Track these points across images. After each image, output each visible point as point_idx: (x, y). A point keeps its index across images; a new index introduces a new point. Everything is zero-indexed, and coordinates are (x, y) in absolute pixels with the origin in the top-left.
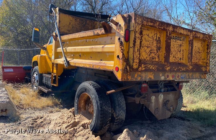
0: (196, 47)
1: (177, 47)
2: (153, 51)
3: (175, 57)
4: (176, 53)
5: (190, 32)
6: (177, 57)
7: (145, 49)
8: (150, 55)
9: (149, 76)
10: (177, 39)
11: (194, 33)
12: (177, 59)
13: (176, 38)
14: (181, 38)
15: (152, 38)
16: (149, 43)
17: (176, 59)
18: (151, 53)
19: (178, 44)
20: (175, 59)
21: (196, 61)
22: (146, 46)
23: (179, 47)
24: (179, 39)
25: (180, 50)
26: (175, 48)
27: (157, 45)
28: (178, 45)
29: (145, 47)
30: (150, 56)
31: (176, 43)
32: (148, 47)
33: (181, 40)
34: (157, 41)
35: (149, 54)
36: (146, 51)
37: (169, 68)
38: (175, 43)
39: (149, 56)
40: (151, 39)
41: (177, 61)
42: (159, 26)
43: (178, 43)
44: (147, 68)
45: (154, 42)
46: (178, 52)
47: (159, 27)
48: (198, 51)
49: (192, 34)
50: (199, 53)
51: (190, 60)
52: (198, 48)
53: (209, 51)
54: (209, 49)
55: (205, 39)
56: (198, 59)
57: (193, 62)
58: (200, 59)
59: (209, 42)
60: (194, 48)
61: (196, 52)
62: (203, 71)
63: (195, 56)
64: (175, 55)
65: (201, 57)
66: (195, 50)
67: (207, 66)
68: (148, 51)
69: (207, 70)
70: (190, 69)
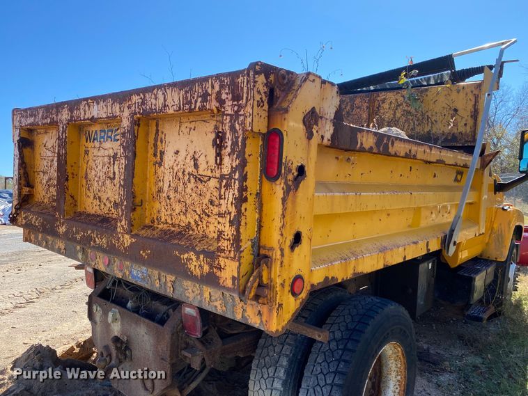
0: (177, 153)
1: (104, 165)
2: (52, 181)
3: (100, 198)
4: (100, 184)
5: (120, 103)
6: (104, 197)
7: (41, 177)
9: (58, 243)
10: (103, 137)
11: (136, 99)
12: (105, 204)
13: (103, 134)
15: (52, 149)
16: (46, 164)
17: (103, 206)
18: (48, 185)
19: (107, 153)
20: (99, 205)
21: (183, 217)
22: (42, 170)
23: (110, 163)
24: (110, 137)
25: (114, 173)
26: (97, 167)
28: (106, 159)
29: (40, 174)
30: (48, 195)
31: (102, 152)
32: (44, 173)
33: (116, 138)
35: (46, 188)
36: (42, 182)
38: (99, 154)
39: (47, 193)
40: (49, 154)
41: (106, 210)
42: (43, 119)
43: (106, 151)
46: (108, 182)
47: (44, 122)
48: (191, 169)
49: (129, 107)
50: (199, 179)
51: (122, 209)
52: (189, 158)
53: (232, 167)
54: (229, 155)
55: (198, 104)
56: (195, 211)
57: (169, 221)
58: (207, 211)
59: (227, 115)
60: (169, 159)
61: (180, 174)
62: (192, 273)
63: (172, 196)
64: (99, 191)
65: (211, 203)
66: (176, 169)
67: (223, 254)
68: (44, 181)
69: (218, 274)
70: (126, 246)
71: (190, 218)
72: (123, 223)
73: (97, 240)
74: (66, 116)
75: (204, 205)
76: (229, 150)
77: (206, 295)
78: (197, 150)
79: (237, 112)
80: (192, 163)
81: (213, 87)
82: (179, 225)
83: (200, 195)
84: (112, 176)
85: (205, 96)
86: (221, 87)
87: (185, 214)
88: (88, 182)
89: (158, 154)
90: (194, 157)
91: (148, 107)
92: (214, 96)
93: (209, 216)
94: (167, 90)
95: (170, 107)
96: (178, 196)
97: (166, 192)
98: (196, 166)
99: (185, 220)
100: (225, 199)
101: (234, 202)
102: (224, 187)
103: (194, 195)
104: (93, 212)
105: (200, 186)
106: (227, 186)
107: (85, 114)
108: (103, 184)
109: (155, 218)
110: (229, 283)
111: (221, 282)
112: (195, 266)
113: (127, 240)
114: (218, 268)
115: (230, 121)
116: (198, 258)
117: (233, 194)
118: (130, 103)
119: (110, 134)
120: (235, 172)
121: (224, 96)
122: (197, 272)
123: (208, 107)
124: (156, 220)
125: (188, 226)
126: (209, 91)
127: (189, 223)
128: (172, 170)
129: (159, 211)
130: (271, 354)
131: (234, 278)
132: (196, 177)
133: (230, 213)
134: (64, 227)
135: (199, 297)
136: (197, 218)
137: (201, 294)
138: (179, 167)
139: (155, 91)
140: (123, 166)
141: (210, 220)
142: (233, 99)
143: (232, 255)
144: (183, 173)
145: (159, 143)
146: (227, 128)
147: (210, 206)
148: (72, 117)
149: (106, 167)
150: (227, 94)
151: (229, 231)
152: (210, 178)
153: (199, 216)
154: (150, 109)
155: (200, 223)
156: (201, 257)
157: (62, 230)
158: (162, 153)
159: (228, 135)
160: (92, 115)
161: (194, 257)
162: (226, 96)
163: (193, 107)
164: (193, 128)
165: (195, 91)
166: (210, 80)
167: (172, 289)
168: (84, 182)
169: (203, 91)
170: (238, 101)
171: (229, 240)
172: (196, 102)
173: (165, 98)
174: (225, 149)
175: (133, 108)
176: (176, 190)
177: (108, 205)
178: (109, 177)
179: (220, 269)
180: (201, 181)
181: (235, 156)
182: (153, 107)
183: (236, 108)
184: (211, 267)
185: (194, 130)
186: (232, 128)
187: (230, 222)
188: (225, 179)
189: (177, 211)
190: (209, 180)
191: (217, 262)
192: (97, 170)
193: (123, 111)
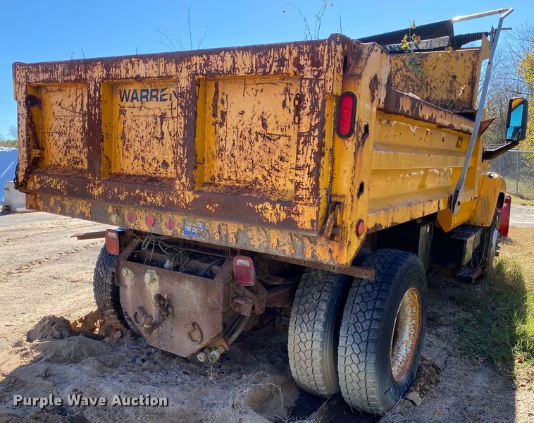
0: (242, 113)
1: (147, 125)
2: (73, 142)
3: (143, 159)
4: (144, 144)
5: (177, 63)
6: (149, 157)
7: (56, 139)
8: (68, 154)
9: (81, 207)
10: (146, 97)
11: (196, 59)
12: (150, 164)
13: (145, 94)
14: (163, 90)
15: (70, 108)
16: (63, 124)
17: (147, 166)
18: (67, 147)
19: (151, 113)
20: (143, 166)
21: (249, 173)
22: (57, 131)
23: (156, 123)
24: (156, 97)
25: (162, 133)
26: (138, 127)
27: (84, 125)
28: (151, 119)
29: (54, 134)
30: (68, 157)
31: (144, 112)
32: (60, 134)
33: (164, 98)
34: (84, 115)
35: (63, 150)
36: (58, 144)
37: (100, 190)
38: (141, 113)
39: (65, 155)
40: (68, 113)
41: (152, 170)
42: (64, 75)
43: (151, 111)
44: (45, 184)
45: (77, 119)
46: (155, 142)
47: (65, 79)
48: (260, 129)
49: (188, 68)
50: (268, 138)
51: (181, 167)
52: (256, 118)
53: (311, 125)
54: (308, 115)
55: (274, 68)
56: (264, 167)
57: (233, 177)
58: (276, 167)
59: (306, 79)
60: (232, 119)
61: (246, 134)
62: (267, 220)
63: (236, 153)
64: (142, 151)
65: (281, 159)
66: (240, 129)
67: (301, 202)
68: (61, 143)
69: (296, 218)
70: (187, 201)
71: (258, 174)
72: (184, 180)
73: (148, 198)
74: (100, 74)
75: (273, 162)
76: (307, 110)
77: (274, 241)
78: (266, 111)
79: (317, 77)
80: (260, 122)
81: (290, 53)
82: (245, 181)
83: (269, 152)
84: (159, 136)
85: (282, 62)
86: (300, 53)
87: (252, 170)
88: (127, 143)
89: (219, 114)
90: (262, 117)
91: (213, 69)
92: (291, 62)
93: (278, 171)
94: (237, 54)
95: (241, 70)
96: (244, 154)
97: (229, 150)
98: (264, 125)
99: (250, 176)
100: (303, 153)
101: (313, 156)
102: (303, 143)
103: (262, 152)
104: (133, 172)
105: (269, 144)
106: (305, 143)
107: (127, 72)
108: (148, 144)
109: (216, 175)
110: (308, 225)
111: (299, 225)
112: (271, 214)
113: (189, 196)
114: (296, 214)
115: (310, 85)
116: (273, 208)
117: (312, 150)
118: (189, 63)
119: (155, 93)
120: (314, 130)
121: (302, 62)
122: (274, 219)
123: (284, 71)
124: (216, 178)
125: (256, 181)
126: (287, 56)
127: (257, 178)
128: (236, 130)
129: (221, 169)
130: (310, 301)
131: (312, 221)
132: (265, 136)
133: (309, 166)
134: (100, 188)
135: (265, 244)
136: (266, 173)
137: (268, 241)
138: (244, 126)
139: (222, 54)
140: (183, 126)
141: (279, 174)
142: (313, 65)
143: (311, 201)
144: (250, 132)
145: (219, 104)
146: (306, 90)
147: (280, 162)
148: (108, 75)
149: (151, 126)
150: (306, 60)
151: (307, 181)
152: (280, 136)
153: (268, 171)
154: (217, 70)
155: (268, 177)
156: (278, 206)
157: (98, 191)
158: (224, 114)
159: (307, 97)
160: (137, 73)
161: (269, 207)
162: (305, 62)
163: (268, 70)
164: (260, 90)
165: (271, 56)
166: (287, 47)
167: (235, 240)
168: (121, 143)
169: (279, 56)
170: (318, 66)
171: (308, 189)
172: (271, 66)
173: (234, 61)
174: (304, 109)
175: (194, 69)
176: (241, 148)
177: (155, 165)
178: (157, 138)
179: (298, 214)
180: (270, 140)
181: (315, 116)
182: (220, 69)
183: (316, 73)
184: (289, 214)
185: (262, 91)
186: (312, 91)
187: (309, 173)
188: (303, 136)
189: (243, 168)
190: (279, 138)
191: (294, 209)
192: (139, 130)
193: (181, 71)
